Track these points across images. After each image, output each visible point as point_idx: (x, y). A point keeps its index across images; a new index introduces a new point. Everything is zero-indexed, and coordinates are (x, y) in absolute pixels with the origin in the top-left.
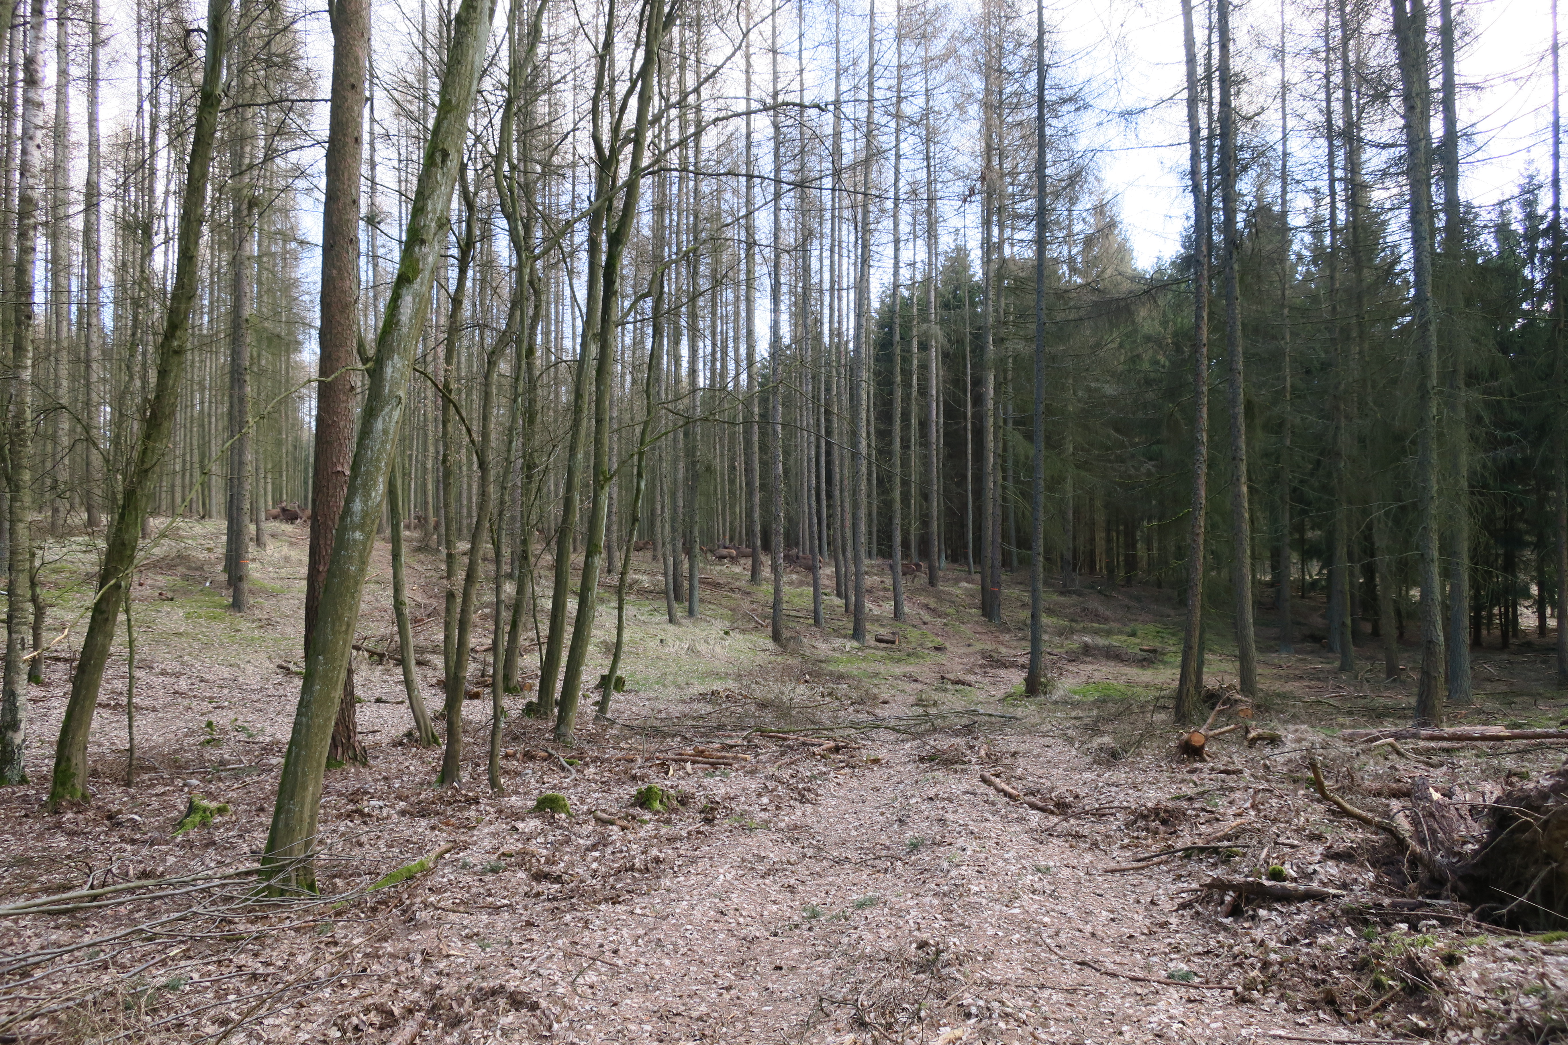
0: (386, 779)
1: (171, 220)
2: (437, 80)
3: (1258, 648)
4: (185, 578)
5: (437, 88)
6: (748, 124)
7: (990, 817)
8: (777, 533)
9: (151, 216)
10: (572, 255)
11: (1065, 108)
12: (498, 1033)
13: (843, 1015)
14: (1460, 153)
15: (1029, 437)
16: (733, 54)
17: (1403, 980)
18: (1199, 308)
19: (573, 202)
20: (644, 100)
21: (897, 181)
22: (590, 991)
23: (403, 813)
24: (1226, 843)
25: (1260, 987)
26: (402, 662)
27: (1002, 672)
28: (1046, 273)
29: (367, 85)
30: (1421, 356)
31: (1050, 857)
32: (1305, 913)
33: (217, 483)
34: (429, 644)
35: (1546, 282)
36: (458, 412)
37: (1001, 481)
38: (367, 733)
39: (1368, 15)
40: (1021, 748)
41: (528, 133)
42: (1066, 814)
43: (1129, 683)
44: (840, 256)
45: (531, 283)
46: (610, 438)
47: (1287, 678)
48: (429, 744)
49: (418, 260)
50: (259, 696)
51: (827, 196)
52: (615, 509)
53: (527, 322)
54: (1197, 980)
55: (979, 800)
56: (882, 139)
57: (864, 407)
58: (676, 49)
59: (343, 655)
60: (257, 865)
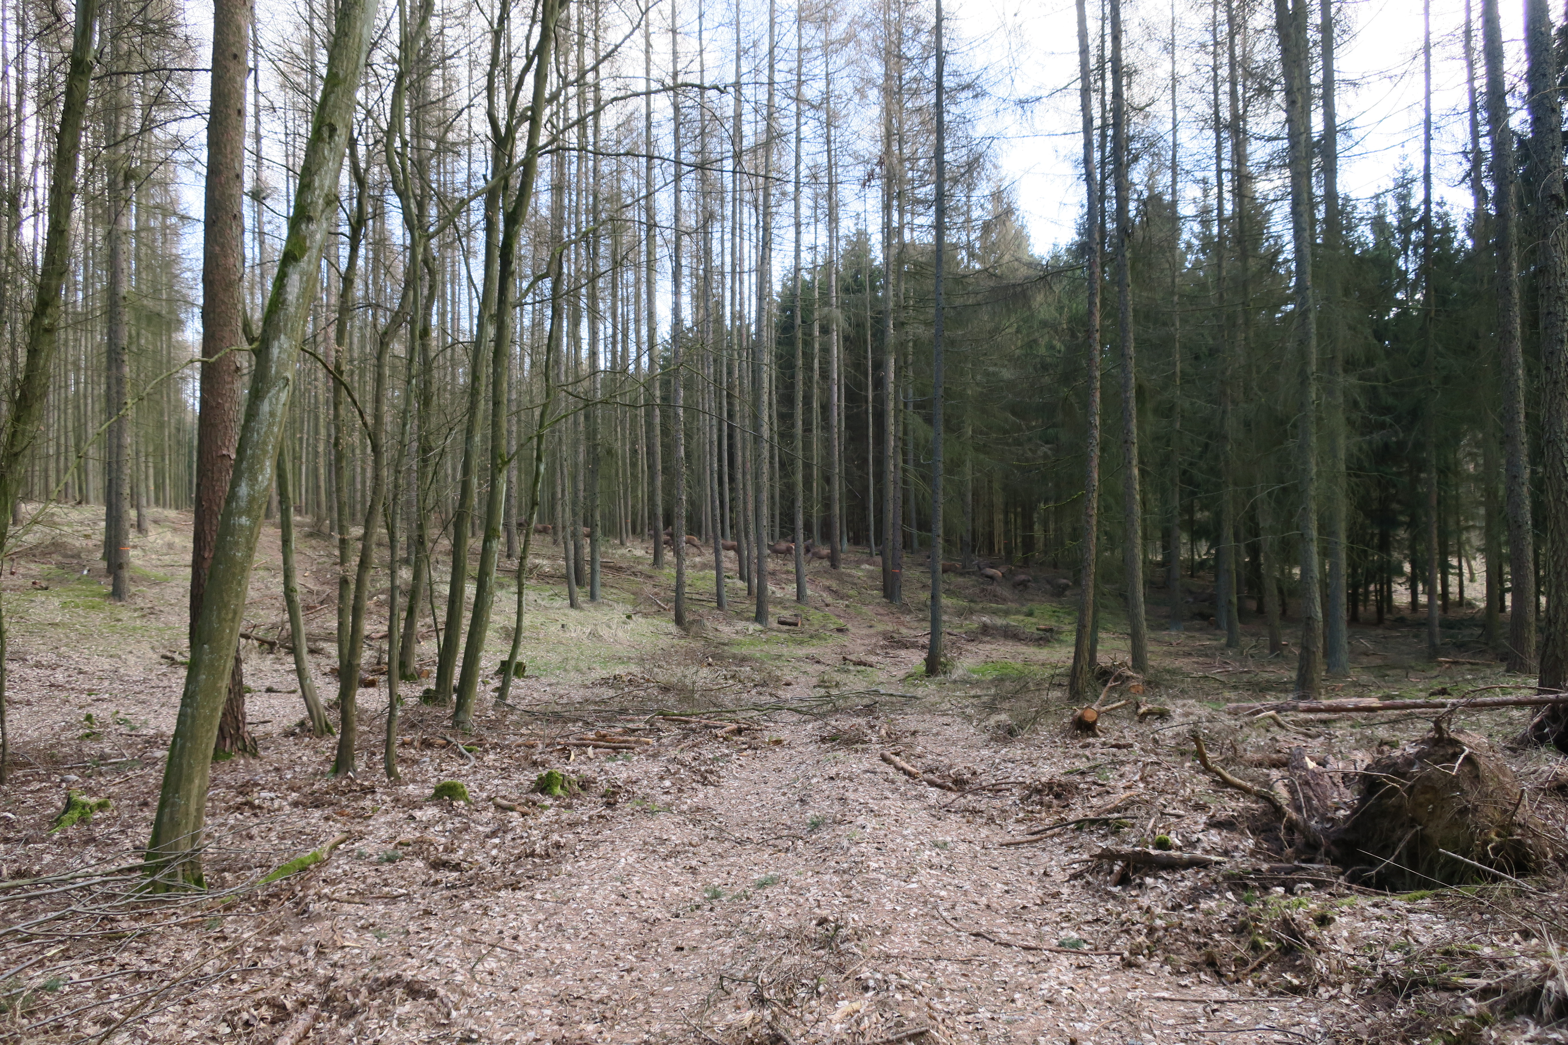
0: (277, 770)
1: (40, 191)
2: (325, 52)
3: (1149, 626)
4: (61, 566)
5: (325, 60)
6: (648, 104)
7: (890, 795)
8: (679, 516)
9: (18, 186)
10: (468, 234)
11: (963, 95)
12: (395, 1022)
13: (744, 992)
14: (1339, 148)
15: (929, 420)
16: (632, 33)
17: (1278, 941)
18: (1092, 295)
19: (469, 180)
20: (540, 79)
21: (797, 165)
22: (489, 978)
23: (295, 804)
24: (1116, 815)
25: (1146, 952)
26: (293, 651)
27: (903, 653)
28: (944, 258)
29: (251, 54)
30: (1301, 342)
31: (947, 832)
32: (1189, 880)
33: (94, 467)
34: (322, 632)
35: (1420, 271)
36: (350, 395)
37: (901, 464)
38: (257, 724)
39: (1253, 11)
40: (921, 727)
41: (421, 108)
42: (963, 790)
43: (1026, 662)
44: (742, 238)
45: (426, 262)
46: (509, 421)
47: (1177, 655)
48: (323, 733)
49: (305, 238)
50: (142, 688)
51: (728, 178)
52: (514, 493)
53: (421, 302)
54: (1086, 947)
55: (879, 778)
56: (783, 121)
57: (766, 390)
58: (574, 27)
59: (229, 643)
60: (141, 861)
